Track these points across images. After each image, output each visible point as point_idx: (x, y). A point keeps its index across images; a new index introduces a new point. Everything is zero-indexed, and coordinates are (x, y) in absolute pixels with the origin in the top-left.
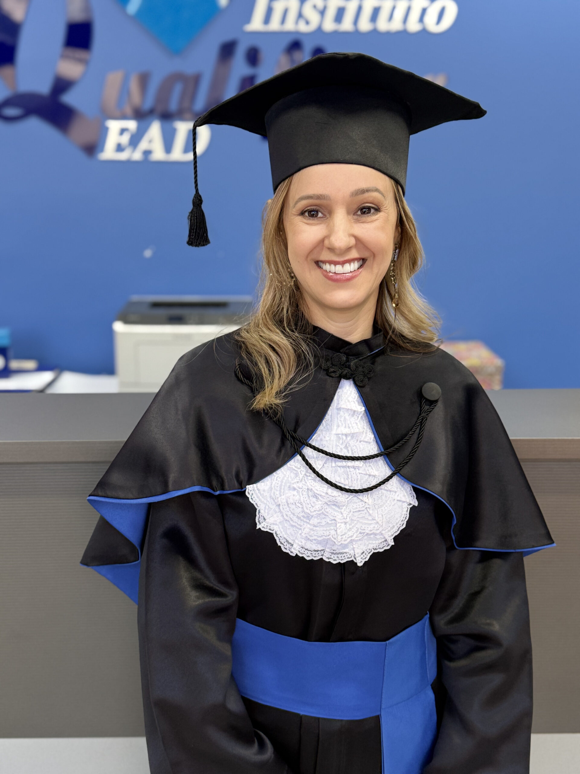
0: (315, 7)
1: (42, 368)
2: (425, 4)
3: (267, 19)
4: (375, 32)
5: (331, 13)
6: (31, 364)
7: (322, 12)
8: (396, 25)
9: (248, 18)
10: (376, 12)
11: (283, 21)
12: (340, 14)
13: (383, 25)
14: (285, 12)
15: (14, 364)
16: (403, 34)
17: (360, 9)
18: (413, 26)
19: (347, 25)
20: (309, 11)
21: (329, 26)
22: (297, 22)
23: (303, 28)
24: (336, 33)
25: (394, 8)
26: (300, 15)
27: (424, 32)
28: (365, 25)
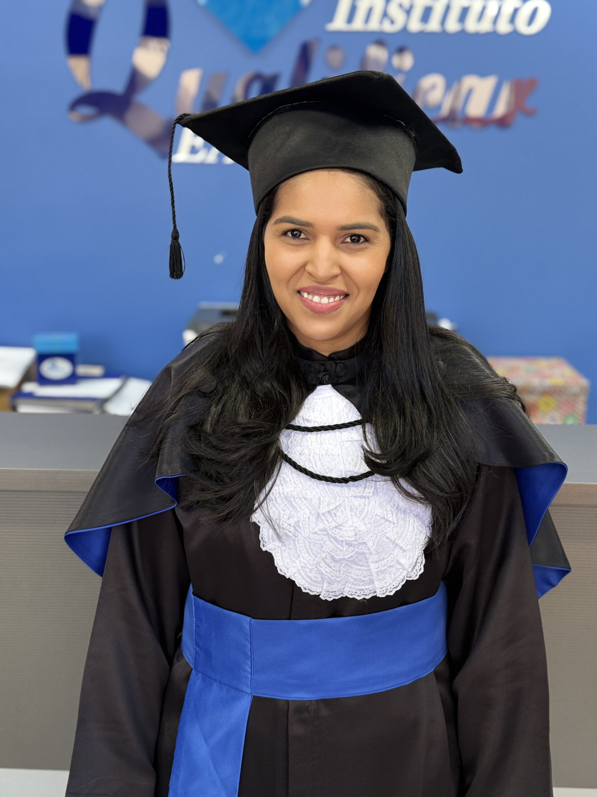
0: (401, 6)
1: (108, 375)
2: (517, 4)
3: (350, 18)
4: (463, 33)
5: (417, 13)
6: (97, 371)
7: (408, 12)
8: (485, 26)
9: (330, 16)
10: (465, 12)
11: (367, 19)
12: (427, 13)
13: (471, 26)
14: (370, 12)
15: (82, 370)
16: (493, 35)
17: (448, 8)
18: (504, 27)
19: (434, 25)
20: (394, 11)
21: (415, 26)
22: (381, 22)
23: (387, 27)
24: (422, 34)
25: (484, 8)
26: (385, 14)
27: (515, 33)
28: (452, 26)
